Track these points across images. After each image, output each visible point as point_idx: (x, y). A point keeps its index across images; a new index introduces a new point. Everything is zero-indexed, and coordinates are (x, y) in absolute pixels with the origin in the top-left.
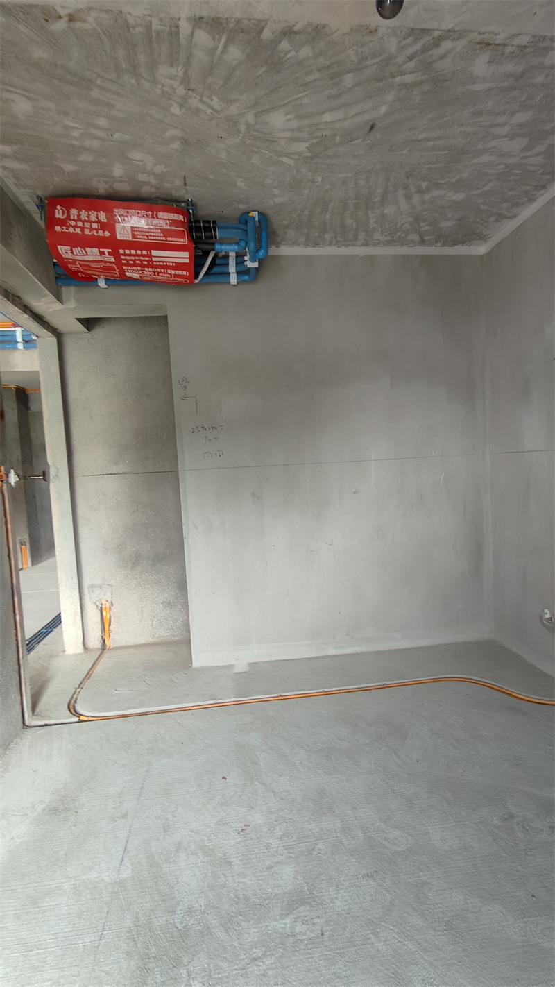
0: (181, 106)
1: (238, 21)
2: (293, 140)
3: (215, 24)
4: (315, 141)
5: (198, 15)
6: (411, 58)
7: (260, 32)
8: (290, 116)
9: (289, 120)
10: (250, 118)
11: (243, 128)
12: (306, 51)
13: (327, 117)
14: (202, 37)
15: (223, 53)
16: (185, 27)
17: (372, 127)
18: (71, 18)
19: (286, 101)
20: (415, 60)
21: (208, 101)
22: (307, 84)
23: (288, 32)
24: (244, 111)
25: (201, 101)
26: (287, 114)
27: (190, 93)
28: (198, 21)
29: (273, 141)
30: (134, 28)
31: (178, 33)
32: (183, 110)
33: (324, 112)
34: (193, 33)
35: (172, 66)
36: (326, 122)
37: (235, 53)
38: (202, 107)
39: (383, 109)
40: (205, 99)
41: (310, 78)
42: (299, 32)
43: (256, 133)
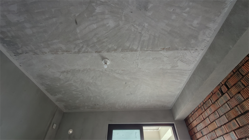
0: (144, 27)
1: (127, 51)
2: (103, 13)
3: (132, 50)
4: (94, 14)
5: (136, 52)
6: (82, 47)
7: (122, 50)
8: (108, 25)
9: (108, 24)
10: (121, 23)
11: (123, 19)
12: (110, 46)
13: (95, 26)
14: (135, 48)
15: (131, 44)
16: (139, 49)
17: (76, 23)
18: (164, 49)
19: (111, 31)
20: (81, 47)
21: (135, 29)
22: (107, 38)
23: (115, 50)
24: (123, 26)
25: (137, 29)
26: (109, 26)
27: (140, 32)
28: (136, 51)
29: (111, 12)
30: (151, 48)
31: (141, 48)
32: (144, 25)
33: (97, 28)
34: (137, 48)
35: (144, 40)
36: (94, 24)
37: (127, 44)
38: (137, 27)
39: (78, 31)
40: (136, 30)
41: (106, 39)
42: (113, 50)
43: (118, 16)
